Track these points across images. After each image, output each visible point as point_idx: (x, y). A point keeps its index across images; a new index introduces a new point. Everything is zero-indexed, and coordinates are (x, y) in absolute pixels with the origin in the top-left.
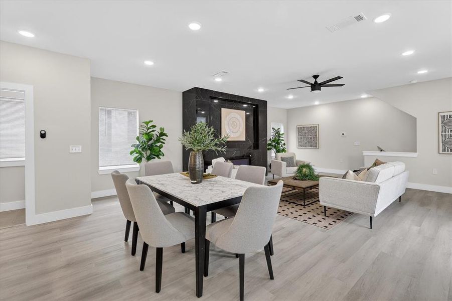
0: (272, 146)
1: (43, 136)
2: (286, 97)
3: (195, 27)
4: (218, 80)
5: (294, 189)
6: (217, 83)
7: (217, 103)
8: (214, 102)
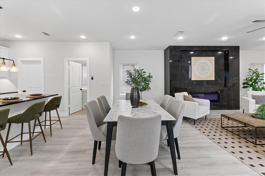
0: (248, 84)
1: (92, 79)
2: (260, 39)
3: (136, 9)
4: (181, 38)
5: (245, 126)
6: (181, 40)
7: (193, 54)
8: (190, 54)
